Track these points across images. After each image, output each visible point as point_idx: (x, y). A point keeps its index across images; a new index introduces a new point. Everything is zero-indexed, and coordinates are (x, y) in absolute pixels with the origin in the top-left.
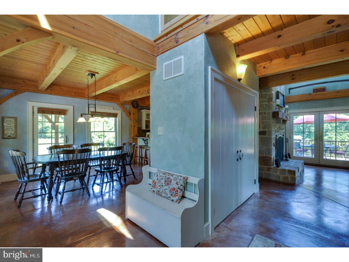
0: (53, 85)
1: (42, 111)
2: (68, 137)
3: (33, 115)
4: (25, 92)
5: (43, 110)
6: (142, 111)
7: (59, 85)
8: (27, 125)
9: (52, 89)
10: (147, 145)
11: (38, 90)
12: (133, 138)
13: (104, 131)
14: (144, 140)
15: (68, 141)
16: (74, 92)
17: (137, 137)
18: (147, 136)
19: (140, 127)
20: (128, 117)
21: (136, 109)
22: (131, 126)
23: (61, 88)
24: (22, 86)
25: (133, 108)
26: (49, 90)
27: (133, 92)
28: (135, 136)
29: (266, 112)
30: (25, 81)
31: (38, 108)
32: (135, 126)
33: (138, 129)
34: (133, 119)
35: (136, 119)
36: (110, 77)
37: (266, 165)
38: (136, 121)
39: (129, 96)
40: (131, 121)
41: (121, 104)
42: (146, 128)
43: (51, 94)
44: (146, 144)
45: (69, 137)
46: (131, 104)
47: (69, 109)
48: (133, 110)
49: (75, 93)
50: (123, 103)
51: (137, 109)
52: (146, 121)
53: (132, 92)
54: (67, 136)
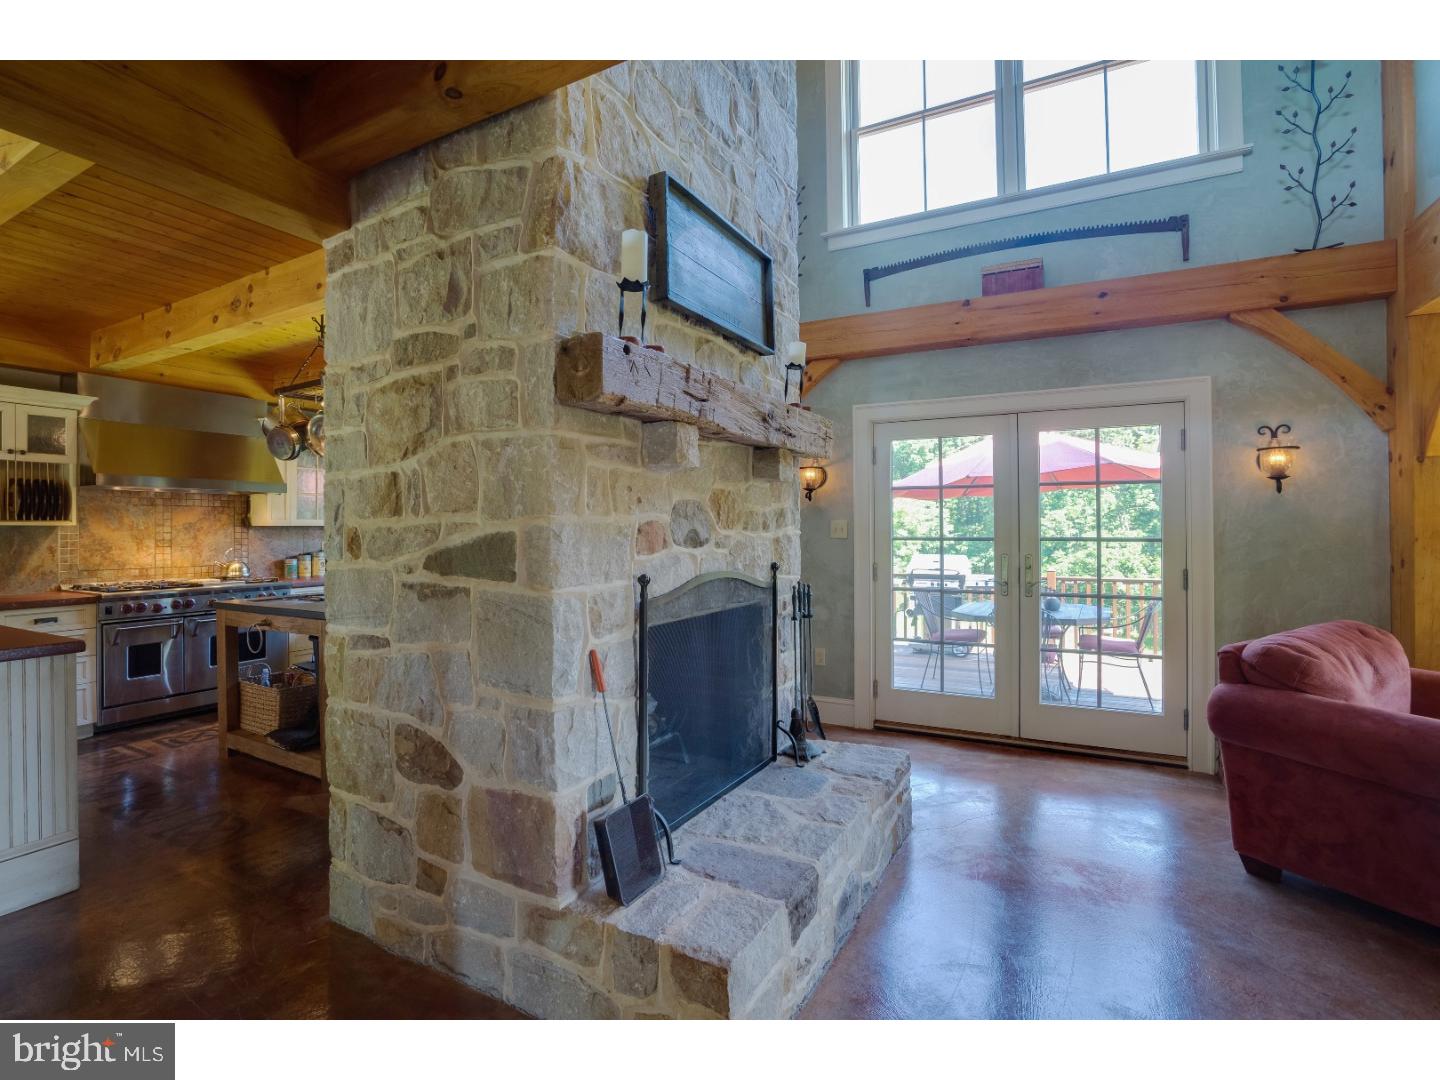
29: (513, 345)
37: (518, 882)
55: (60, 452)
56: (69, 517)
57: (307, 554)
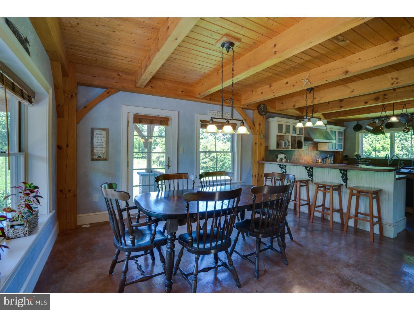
0: (154, 78)
1: (139, 119)
2: (170, 160)
3: (128, 126)
4: (120, 91)
5: (141, 117)
6: (271, 120)
7: (162, 79)
8: (120, 141)
9: (153, 86)
11: (136, 87)
12: (258, 163)
13: (217, 152)
14: (282, 166)
15: (170, 165)
16: (181, 90)
17: (263, 162)
19: (267, 145)
21: (263, 116)
22: (256, 144)
23: (164, 84)
24: (116, 82)
25: (260, 115)
26: (149, 88)
28: (261, 160)
30: (120, 74)
31: (135, 115)
32: (261, 144)
33: (265, 148)
34: (259, 133)
35: (263, 132)
36: (257, 49)
38: (263, 136)
39: (262, 93)
40: (255, 135)
41: (243, 108)
42: (277, 148)
43: (151, 93)
45: (172, 159)
46: (256, 108)
47: (172, 117)
48: (258, 118)
49: (182, 92)
50: (246, 107)
51: (264, 116)
53: (269, 86)
54: (169, 158)
55: (302, 134)
56: (302, 148)
57: (327, 158)
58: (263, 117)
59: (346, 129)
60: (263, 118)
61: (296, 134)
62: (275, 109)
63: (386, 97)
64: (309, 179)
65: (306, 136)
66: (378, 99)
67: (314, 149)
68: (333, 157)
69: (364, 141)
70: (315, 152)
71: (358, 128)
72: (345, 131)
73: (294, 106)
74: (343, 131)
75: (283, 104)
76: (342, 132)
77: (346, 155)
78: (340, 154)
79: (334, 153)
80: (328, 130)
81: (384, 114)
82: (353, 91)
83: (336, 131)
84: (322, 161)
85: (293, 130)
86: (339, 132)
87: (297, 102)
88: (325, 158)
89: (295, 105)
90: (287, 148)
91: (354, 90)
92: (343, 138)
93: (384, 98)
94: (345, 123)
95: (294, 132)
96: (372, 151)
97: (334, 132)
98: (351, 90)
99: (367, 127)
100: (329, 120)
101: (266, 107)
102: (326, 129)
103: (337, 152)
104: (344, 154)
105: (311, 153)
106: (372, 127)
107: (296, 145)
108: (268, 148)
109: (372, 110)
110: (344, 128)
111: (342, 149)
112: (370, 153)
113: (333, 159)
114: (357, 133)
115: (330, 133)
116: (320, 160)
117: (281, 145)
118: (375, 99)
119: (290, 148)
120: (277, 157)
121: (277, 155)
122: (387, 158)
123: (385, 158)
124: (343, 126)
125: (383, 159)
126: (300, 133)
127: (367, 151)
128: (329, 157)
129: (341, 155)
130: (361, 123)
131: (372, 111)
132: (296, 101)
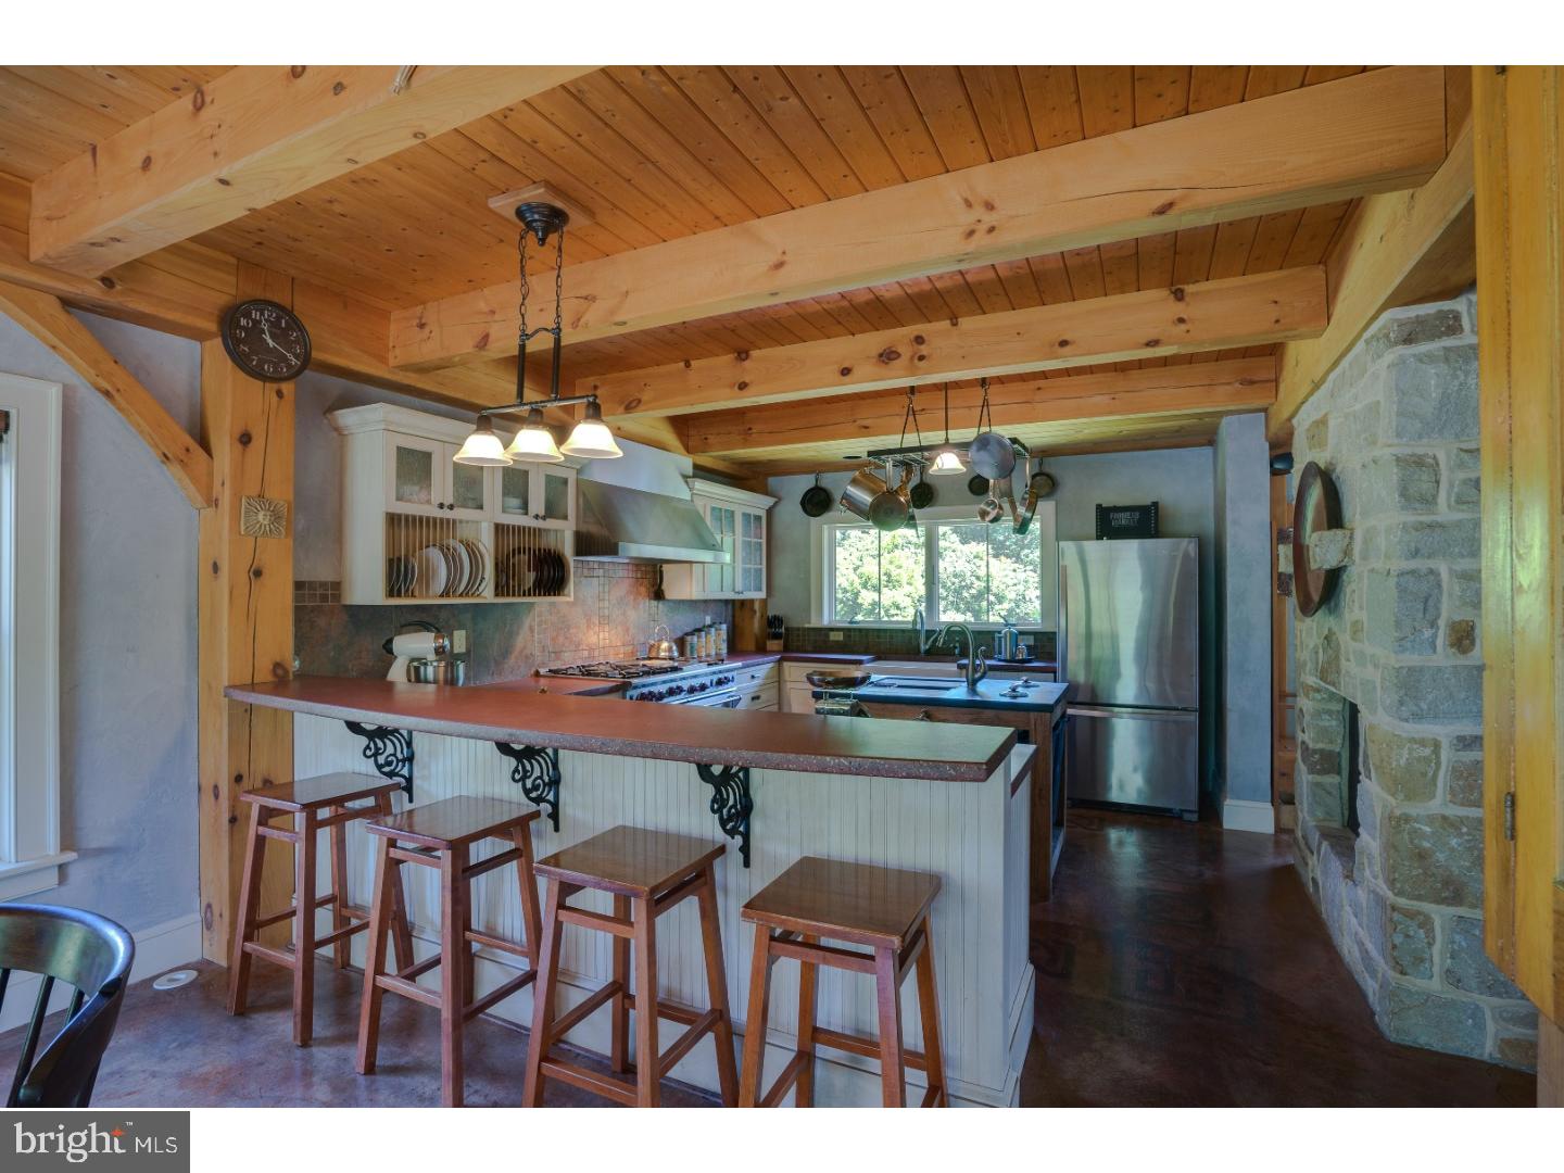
6: (348, 417)
10: (409, 780)
12: (233, 704)
18: (397, 673)
19: (323, 574)
20: (176, 469)
21: (271, 387)
22: (216, 568)
25: (241, 376)
27: (198, 107)
28: (263, 675)
32: (258, 573)
33: (297, 598)
34: (237, 497)
35: (280, 493)
38: (276, 517)
40: (209, 511)
41: (67, 302)
42: (392, 591)
44: (391, 775)
46: (213, 327)
51: (287, 388)
52: (393, 520)
55: (565, 517)
56: (566, 592)
57: (699, 630)
58: (280, 394)
59: (776, 504)
60: (275, 398)
61: (526, 514)
62: (383, 360)
63: (924, 350)
64: (533, 807)
65: (584, 528)
66: (893, 356)
67: (638, 593)
68: (724, 627)
69: (839, 558)
70: (641, 606)
71: (817, 502)
72: (770, 512)
73: (484, 341)
74: (763, 514)
75: (427, 330)
76: (758, 518)
77: (777, 614)
78: (755, 612)
79: (730, 607)
80: (699, 504)
81: (911, 440)
82: (779, 265)
83: (733, 512)
84: (674, 648)
85: (506, 492)
86: (746, 516)
87: (497, 317)
88: (692, 634)
89: (486, 337)
90: (465, 594)
91: (785, 258)
92: (764, 541)
93: (916, 353)
94: (772, 481)
95: (515, 502)
96: (859, 587)
97: (725, 517)
98: (774, 258)
99: (852, 490)
100: (705, 460)
101: (301, 329)
102: (689, 498)
103: (743, 602)
104: (771, 613)
105: (624, 614)
106: (872, 492)
107: (530, 578)
108: (337, 597)
109: (866, 423)
110: (769, 501)
111: (760, 590)
112: (857, 595)
113: (724, 635)
114: (813, 520)
115: (708, 520)
116: (665, 645)
117: (427, 576)
118: (881, 355)
119: (487, 594)
120: (388, 647)
121: (390, 641)
122: (919, 627)
123: (910, 626)
124: (765, 491)
125: (903, 631)
126: (553, 510)
127: (848, 588)
128: (710, 626)
129: (758, 614)
130: (828, 481)
131: (866, 427)
132: (493, 312)
